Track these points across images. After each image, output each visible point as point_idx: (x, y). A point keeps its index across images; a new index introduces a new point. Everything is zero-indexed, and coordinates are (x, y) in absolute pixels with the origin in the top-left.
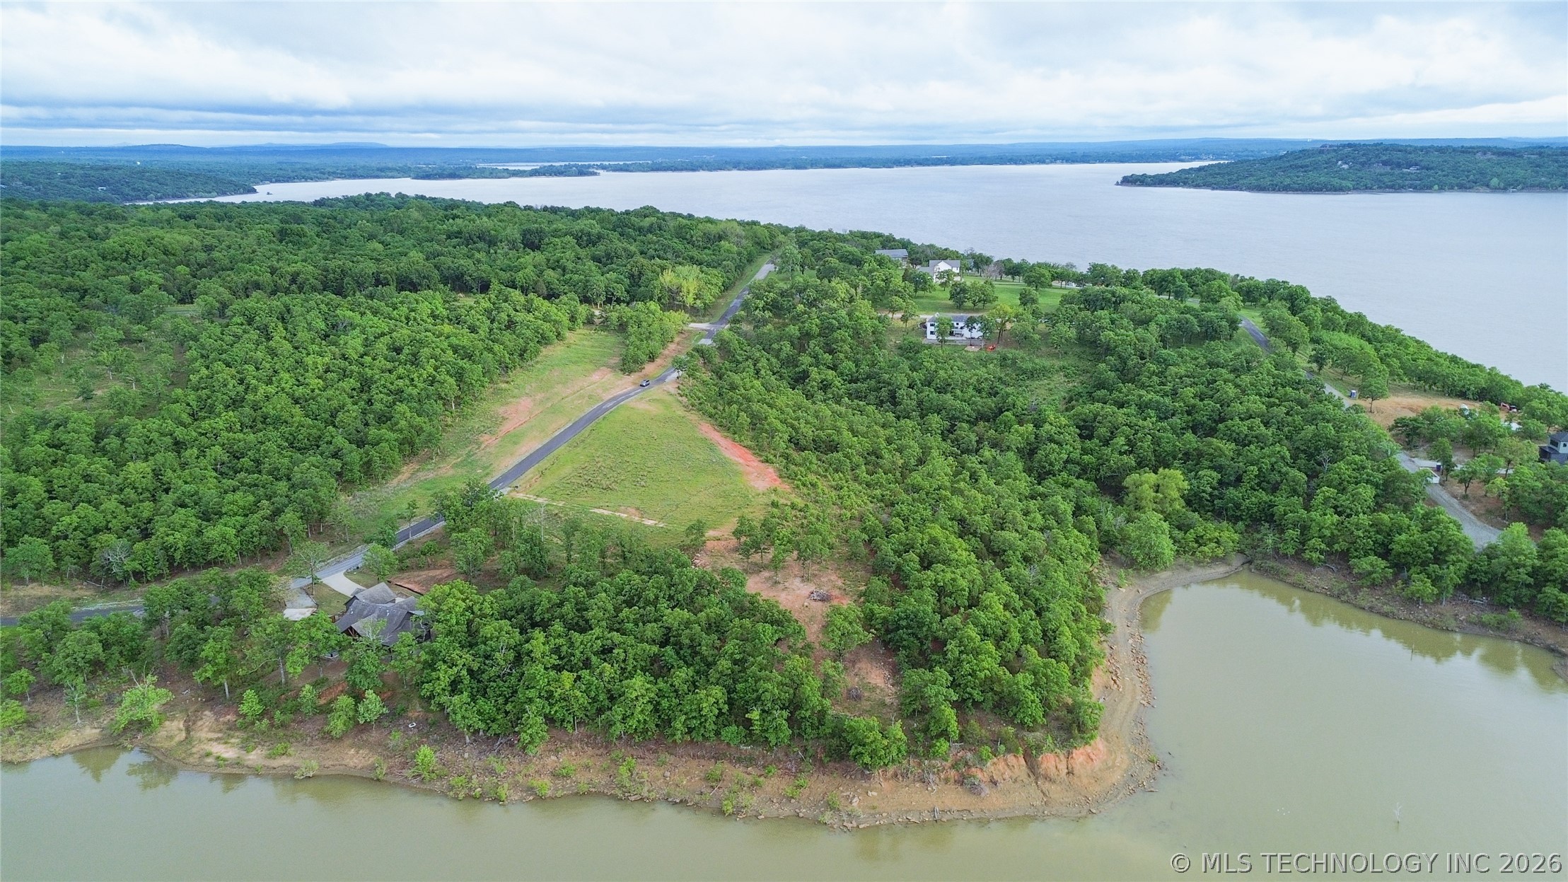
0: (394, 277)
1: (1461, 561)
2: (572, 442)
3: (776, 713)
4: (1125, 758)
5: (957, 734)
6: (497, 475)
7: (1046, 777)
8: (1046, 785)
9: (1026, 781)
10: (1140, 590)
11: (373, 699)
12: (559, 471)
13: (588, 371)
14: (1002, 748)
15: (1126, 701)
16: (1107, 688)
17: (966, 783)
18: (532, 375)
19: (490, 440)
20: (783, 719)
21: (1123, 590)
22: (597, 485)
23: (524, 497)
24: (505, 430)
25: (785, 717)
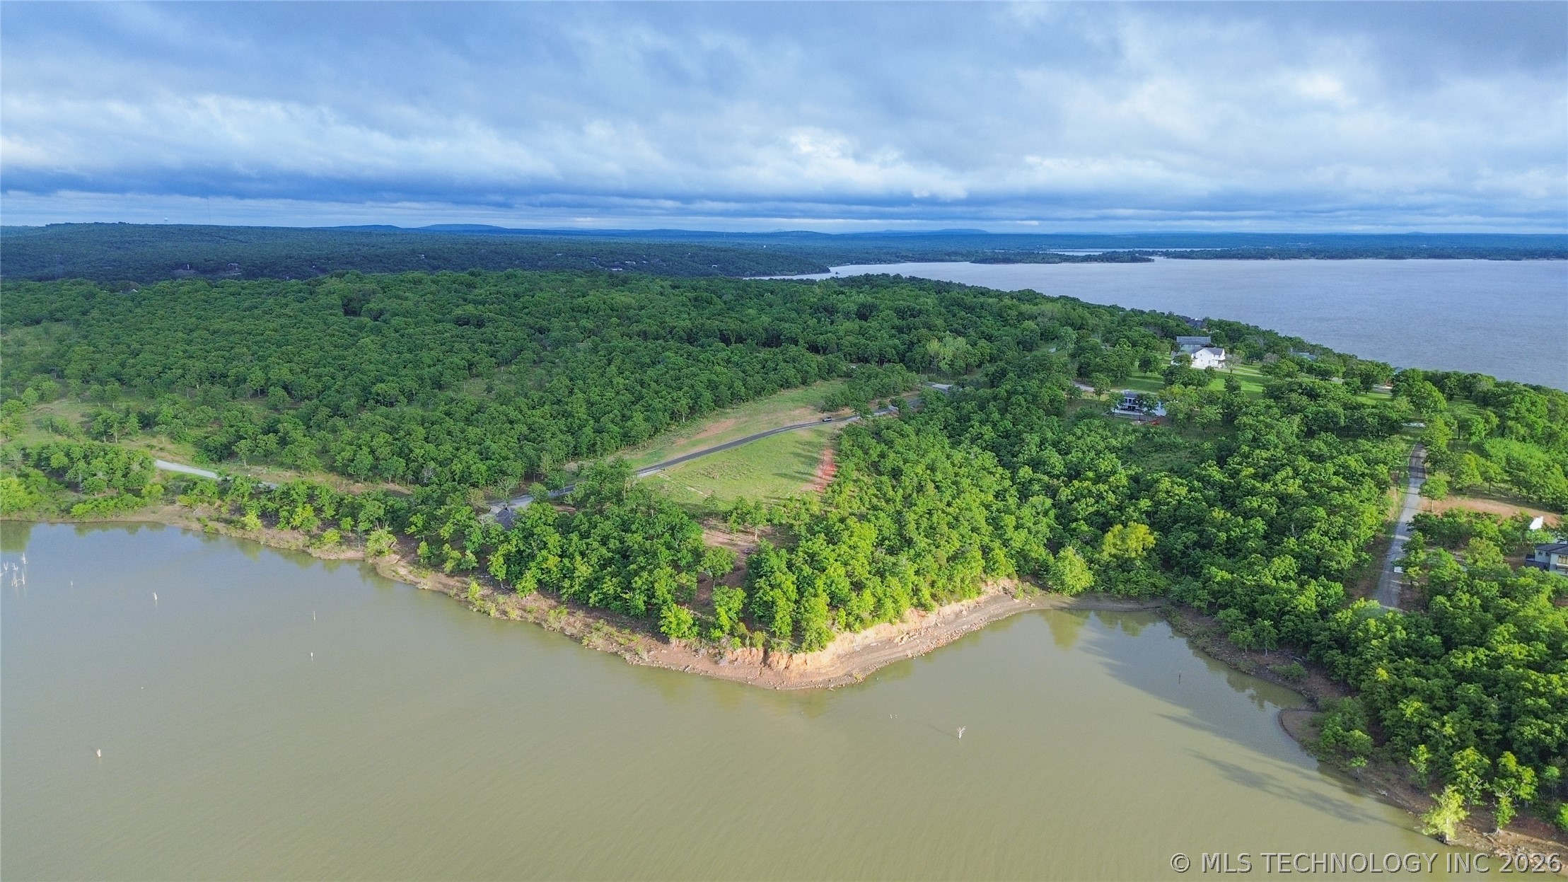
0: (734, 336)
2: (729, 449)
3: (637, 597)
4: (841, 673)
5: (727, 628)
6: (662, 462)
7: (769, 666)
8: (766, 670)
9: (756, 665)
10: (1033, 605)
11: (470, 556)
12: (702, 464)
13: (796, 408)
14: (748, 642)
15: (895, 650)
16: (890, 641)
17: (717, 657)
18: (754, 405)
19: (682, 441)
20: (640, 601)
21: (1017, 601)
22: (709, 475)
23: (661, 476)
24: (698, 437)
25: (641, 600)
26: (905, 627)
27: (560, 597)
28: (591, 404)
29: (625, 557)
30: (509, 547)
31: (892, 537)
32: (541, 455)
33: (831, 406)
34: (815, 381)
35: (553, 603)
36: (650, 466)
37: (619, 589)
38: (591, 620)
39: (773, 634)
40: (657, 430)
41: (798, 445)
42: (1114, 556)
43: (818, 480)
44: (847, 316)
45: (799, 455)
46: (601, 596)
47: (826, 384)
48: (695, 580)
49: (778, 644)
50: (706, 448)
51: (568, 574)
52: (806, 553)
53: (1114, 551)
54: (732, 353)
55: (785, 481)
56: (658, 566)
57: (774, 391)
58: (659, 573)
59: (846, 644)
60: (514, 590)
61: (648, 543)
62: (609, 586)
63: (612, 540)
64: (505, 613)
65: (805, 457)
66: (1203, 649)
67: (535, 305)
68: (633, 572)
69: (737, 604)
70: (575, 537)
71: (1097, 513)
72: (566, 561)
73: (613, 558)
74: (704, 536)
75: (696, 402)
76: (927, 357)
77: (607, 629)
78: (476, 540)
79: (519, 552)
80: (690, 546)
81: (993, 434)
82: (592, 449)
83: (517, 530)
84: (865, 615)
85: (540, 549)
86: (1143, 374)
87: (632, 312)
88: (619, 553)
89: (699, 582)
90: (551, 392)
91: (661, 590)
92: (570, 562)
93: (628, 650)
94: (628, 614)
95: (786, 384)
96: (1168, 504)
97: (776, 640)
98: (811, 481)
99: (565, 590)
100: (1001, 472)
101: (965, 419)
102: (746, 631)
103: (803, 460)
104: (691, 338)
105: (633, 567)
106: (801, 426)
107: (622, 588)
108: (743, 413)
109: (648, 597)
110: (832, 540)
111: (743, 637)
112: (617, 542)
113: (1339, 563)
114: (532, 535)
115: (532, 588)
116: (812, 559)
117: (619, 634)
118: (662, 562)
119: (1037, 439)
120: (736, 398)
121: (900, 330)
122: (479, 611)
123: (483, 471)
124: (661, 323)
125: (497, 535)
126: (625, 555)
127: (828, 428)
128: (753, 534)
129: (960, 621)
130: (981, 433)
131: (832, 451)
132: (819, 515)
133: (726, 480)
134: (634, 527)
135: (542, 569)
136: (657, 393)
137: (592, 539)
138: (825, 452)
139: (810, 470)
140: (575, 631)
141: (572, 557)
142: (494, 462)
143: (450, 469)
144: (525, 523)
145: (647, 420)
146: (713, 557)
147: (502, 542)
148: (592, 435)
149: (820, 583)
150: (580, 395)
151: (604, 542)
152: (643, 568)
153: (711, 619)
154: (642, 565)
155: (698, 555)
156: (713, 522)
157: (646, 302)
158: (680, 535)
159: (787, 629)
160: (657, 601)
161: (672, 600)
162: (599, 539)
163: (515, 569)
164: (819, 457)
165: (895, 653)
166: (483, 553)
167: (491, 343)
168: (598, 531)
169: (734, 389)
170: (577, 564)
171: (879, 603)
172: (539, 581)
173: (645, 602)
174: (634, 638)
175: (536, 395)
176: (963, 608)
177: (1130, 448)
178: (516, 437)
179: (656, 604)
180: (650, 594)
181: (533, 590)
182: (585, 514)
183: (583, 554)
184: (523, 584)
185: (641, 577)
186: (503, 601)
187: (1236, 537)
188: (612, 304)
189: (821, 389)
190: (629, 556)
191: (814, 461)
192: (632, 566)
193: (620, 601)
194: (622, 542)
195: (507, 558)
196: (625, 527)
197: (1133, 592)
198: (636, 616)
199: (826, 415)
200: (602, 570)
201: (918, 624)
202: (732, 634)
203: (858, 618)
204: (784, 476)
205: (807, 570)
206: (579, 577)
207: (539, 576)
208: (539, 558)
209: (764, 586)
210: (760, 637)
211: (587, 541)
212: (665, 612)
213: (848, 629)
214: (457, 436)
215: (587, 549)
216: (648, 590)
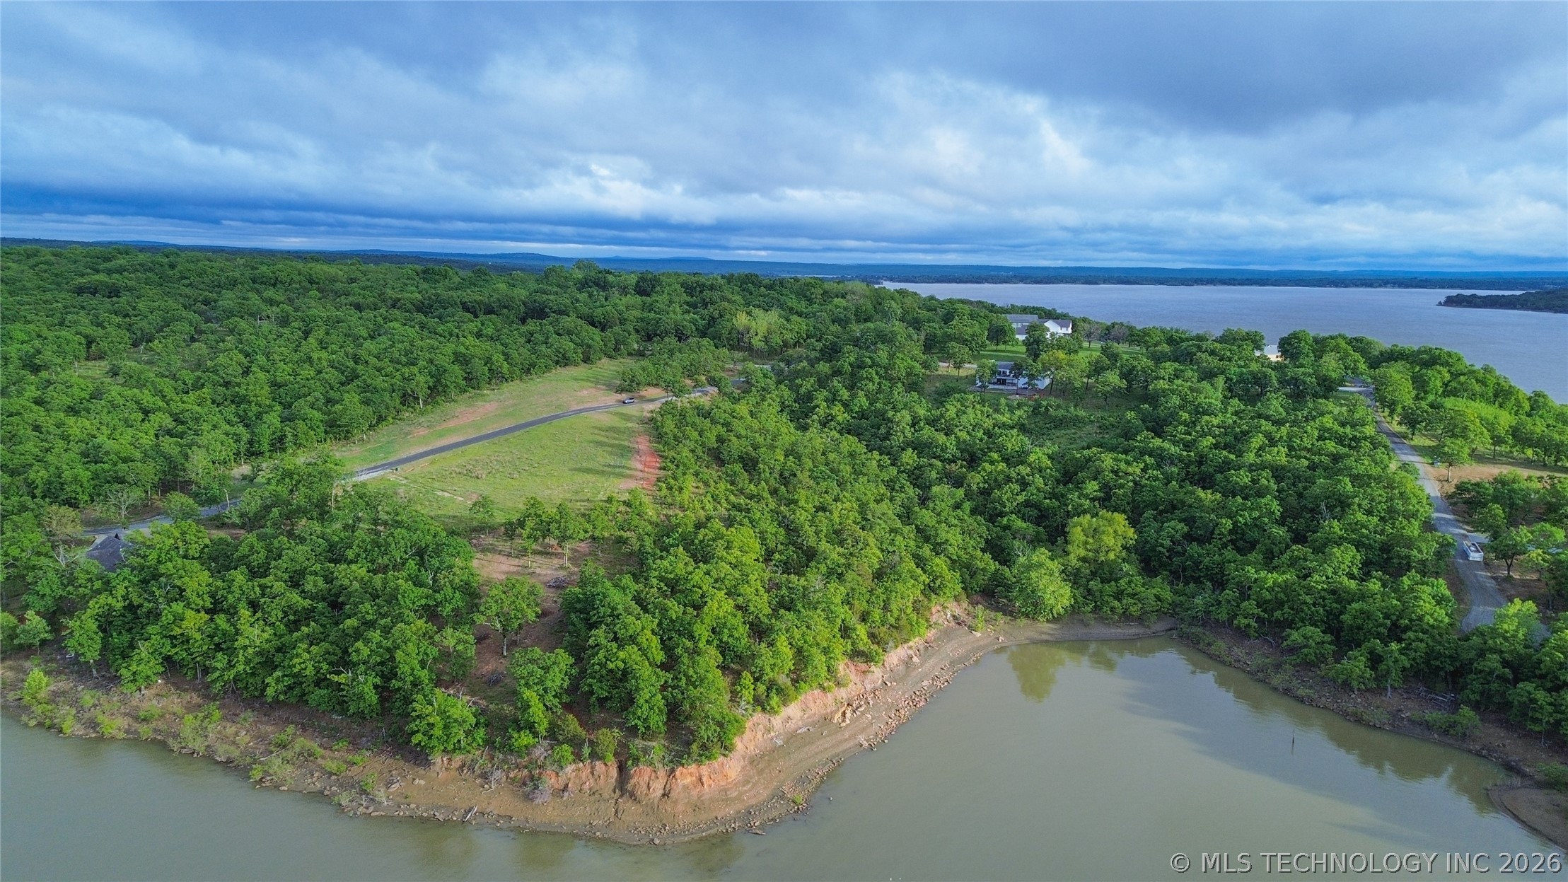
0: (482, 307)
1: (1422, 641)
2: (495, 440)
3: (362, 678)
4: (764, 794)
5: (542, 728)
6: (392, 459)
7: (632, 795)
8: (626, 805)
9: (606, 796)
10: (1001, 638)
11: (35, 621)
12: (453, 460)
13: (582, 388)
14: (586, 751)
15: (839, 737)
16: (826, 719)
17: (529, 786)
18: (523, 386)
19: (422, 432)
20: (367, 686)
21: (978, 634)
22: (469, 474)
23: (392, 478)
24: (445, 425)
25: (370, 684)
26: (843, 693)
27: (208, 686)
28: (276, 385)
29: (336, 605)
30: (110, 600)
31: (780, 547)
32: (189, 452)
33: (628, 386)
34: (600, 359)
35: (196, 699)
36: (373, 465)
37: (325, 666)
38: (269, 729)
39: (633, 731)
40: (381, 419)
41: (596, 432)
42: (1084, 560)
43: (641, 475)
44: (624, 291)
45: (601, 444)
46: (288, 681)
47: (614, 362)
48: (471, 639)
49: (646, 751)
50: (461, 439)
51: (223, 644)
52: (661, 579)
53: (1083, 553)
54: (483, 325)
55: (590, 477)
56: (399, 618)
57: (547, 368)
58: (402, 631)
59: (759, 735)
60: (116, 679)
61: (378, 580)
62: (305, 660)
63: (310, 578)
64: (93, 725)
65: (612, 446)
66: (1287, 692)
67: (200, 275)
68: (351, 632)
69: (557, 680)
70: (239, 576)
71: (1027, 504)
72: (221, 620)
73: (313, 610)
74: (475, 563)
75: (438, 381)
76: (734, 335)
77: (304, 742)
78: (48, 591)
79: (131, 608)
80: (457, 580)
81: (846, 415)
82: (279, 444)
83: (127, 571)
84: (783, 680)
85: (170, 601)
86: (994, 348)
87: (338, 285)
88: (324, 599)
89: (480, 640)
90: (216, 372)
91: (409, 662)
92: (228, 621)
93: (347, 785)
94: (344, 712)
95: (563, 360)
96: (1122, 486)
97: (639, 742)
98: (630, 477)
99: (217, 674)
100: (878, 458)
101: (806, 400)
102: (581, 732)
103: (610, 449)
104: (423, 308)
105: (351, 623)
106: (594, 409)
107: (331, 664)
108: (507, 394)
109: (383, 676)
110: (702, 556)
111: (576, 743)
112: (320, 581)
113: (1420, 551)
114: (156, 576)
115: (150, 673)
116: (674, 587)
117: (327, 753)
118: (407, 612)
119: (908, 418)
120: (497, 377)
121: (694, 306)
122: (40, 725)
123: (85, 481)
124: (380, 295)
125: (90, 580)
126: (336, 603)
127: (632, 410)
128: (560, 556)
129: (914, 674)
130: (831, 415)
131: (648, 438)
132: (659, 521)
133: (498, 480)
134: (350, 554)
135: (173, 638)
136: (379, 370)
137: (271, 577)
138: (638, 440)
139: (624, 462)
140: (235, 753)
141: (232, 613)
142: (106, 466)
143: (26, 479)
144: (144, 557)
145: (366, 402)
146: (503, 596)
147: (99, 592)
148: (278, 425)
149: (702, 631)
150: (261, 375)
151: (295, 581)
152: (370, 624)
153: (508, 709)
154: (369, 617)
155: (472, 595)
156: (488, 540)
157: (358, 274)
158: (435, 562)
159: (657, 720)
160: (400, 684)
161: (431, 680)
162: (286, 576)
163: (118, 640)
164: (631, 445)
165: (841, 742)
166: (57, 614)
167: (126, 315)
168: (283, 563)
169: (493, 364)
170: (243, 626)
171: (801, 656)
172: (168, 659)
173: (376, 687)
174: (357, 758)
175: (189, 377)
176: (911, 652)
177: (1023, 425)
178: (152, 432)
179: (399, 689)
180: (387, 670)
181: (154, 678)
182: (261, 538)
183: (254, 606)
184: (134, 668)
185: (367, 641)
186: (92, 702)
187: (1245, 524)
188: (311, 275)
189: (607, 367)
190: (343, 604)
191: (625, 452)
192: (349, 622)
193: (327, 687)
194: (329, 579)
195: (106, 624)
196: (335, 554)
197: (1135, 610)
198: (361, 715)
199: (624, 396)
200: (291, 632)
201: (859, 686)
202: (553, 735)
203: (771, 685)
204: (588, 471)
205: (675, 609)
206: (246, 647)
207: (168, 650)
208: (167, 618)
209: (604, 642)
210: (609, 737)
211: (263, 581)
212: (419, 706)
213: (759, 708)
214: (48, 433)
215: (263, 595)
216: (382, 663)
